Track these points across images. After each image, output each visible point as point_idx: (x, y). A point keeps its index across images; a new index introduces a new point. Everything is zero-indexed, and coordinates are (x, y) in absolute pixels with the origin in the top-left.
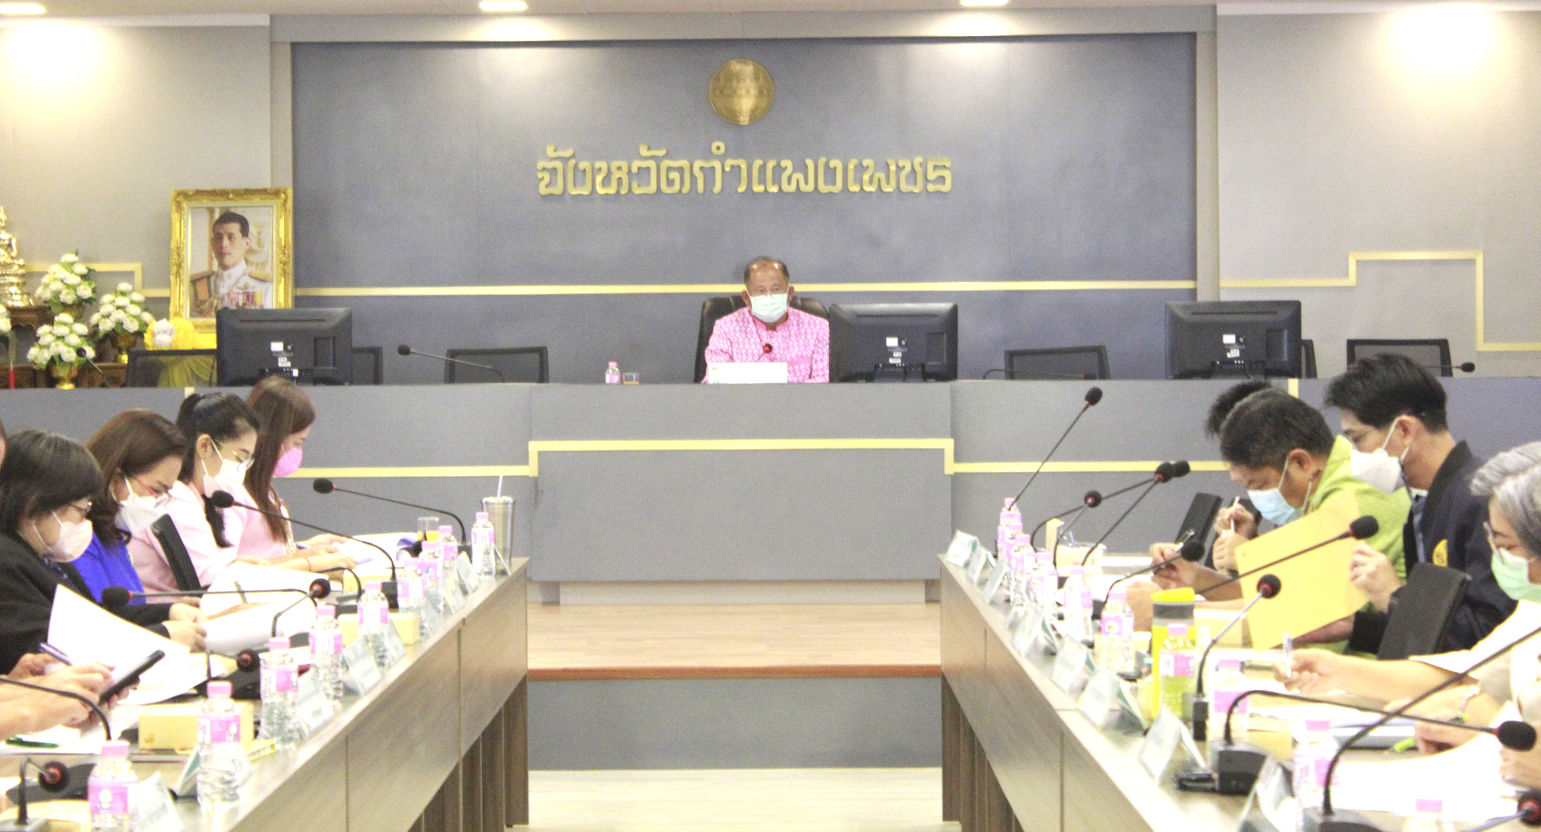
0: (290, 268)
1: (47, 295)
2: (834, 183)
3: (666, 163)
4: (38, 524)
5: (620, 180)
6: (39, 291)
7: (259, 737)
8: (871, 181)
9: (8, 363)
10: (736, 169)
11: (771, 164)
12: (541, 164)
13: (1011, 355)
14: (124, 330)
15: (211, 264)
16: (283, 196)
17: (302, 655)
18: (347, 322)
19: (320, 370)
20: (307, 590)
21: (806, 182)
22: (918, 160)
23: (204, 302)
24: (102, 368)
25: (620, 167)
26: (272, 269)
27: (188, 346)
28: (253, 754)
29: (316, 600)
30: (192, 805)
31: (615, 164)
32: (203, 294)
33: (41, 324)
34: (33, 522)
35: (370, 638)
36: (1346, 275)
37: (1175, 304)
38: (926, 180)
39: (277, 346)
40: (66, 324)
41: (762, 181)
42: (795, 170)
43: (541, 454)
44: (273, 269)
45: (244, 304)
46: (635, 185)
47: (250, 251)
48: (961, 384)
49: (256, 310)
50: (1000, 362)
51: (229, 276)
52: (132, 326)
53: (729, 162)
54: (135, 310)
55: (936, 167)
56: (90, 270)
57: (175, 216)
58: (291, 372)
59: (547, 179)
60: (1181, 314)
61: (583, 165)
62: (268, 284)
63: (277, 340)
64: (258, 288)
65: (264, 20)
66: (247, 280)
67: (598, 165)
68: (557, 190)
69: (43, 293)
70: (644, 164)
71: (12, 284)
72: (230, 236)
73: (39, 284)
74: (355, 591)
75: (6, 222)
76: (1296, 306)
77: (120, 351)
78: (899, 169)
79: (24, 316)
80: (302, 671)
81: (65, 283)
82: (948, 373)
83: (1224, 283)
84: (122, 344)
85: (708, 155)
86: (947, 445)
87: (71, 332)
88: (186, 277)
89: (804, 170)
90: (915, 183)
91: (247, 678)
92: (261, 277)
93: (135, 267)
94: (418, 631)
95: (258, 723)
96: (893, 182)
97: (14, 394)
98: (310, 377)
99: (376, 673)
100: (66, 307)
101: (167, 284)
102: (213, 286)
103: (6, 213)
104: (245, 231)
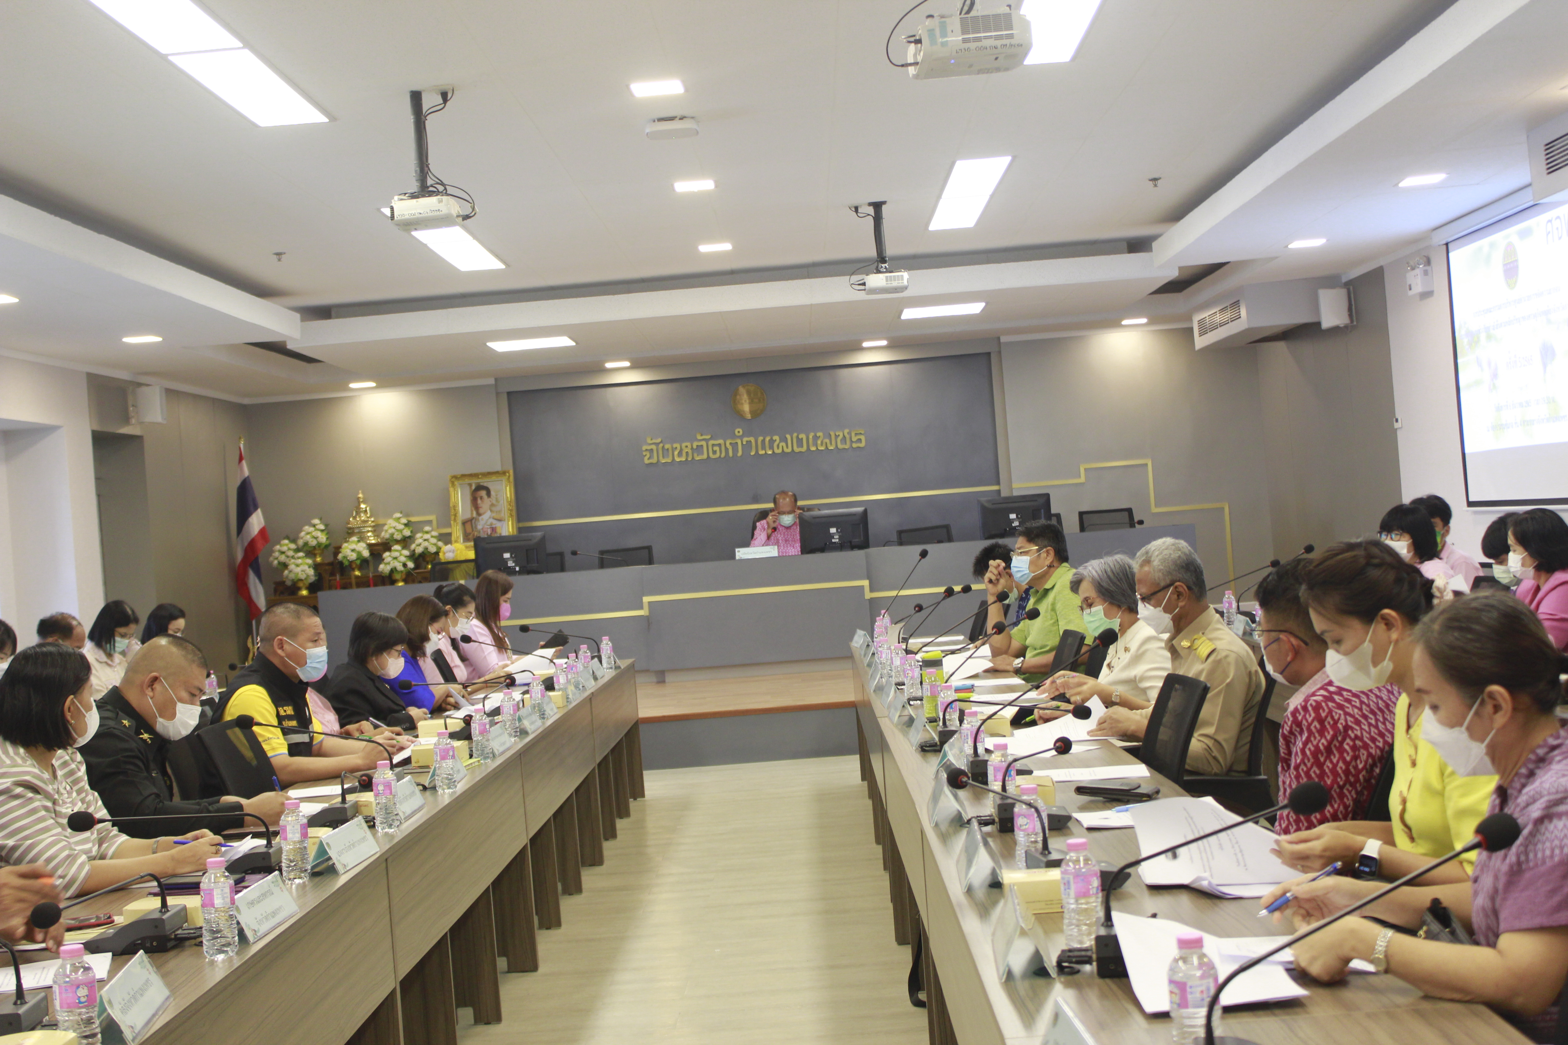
0: (514, 513)
1: (387, 536)
2: (802, 447)
3: (711, 442)
4: (377, 660)
5: (687, 452)
6: (383, 534)
8: (822, 444)
9: (368, 573)
10: (749, 442)
11: (768, 439)
12: (644, 448)
13: (900, 533)
14: (429, 552)
15: (472, 514)
16: (508, 474)
18: (543, 540)
19: (534, 565)
21: (787, 447)
22: (846, 431)
23: (470, 534)
24: (418, 573)
25: (687, 446)
27: (463, 558)
28: (468, 766)
30: (433, 791)
31: (684, 445)
32: (469, 529)
33: (385, 551)
34: (374, 658)
35: (536, 705)
36: (1080, 477)
37: (983, 499)
38: (852, 442)
39: (507, 555)
40: (397, 551)
41: (764, 448)
42: (781, 441)
43: (650, 603)
44: (505, 513)
45: (490, 534)
46: (695, 455)
47: (492, 505)
48: (872, 551)
49: (497, 538)
50: (895, 537)
51: (482, 519)
52: (433, 549)
53: (745, 439)
54: (434, 541)
55: (856, 434)
56: (409, 521)
57: (451, 489)
58: (515, 569)
59: (648, 456)
60: (986, 505)
61: (667, 446)
62: (503, 522)
63: (506, 552)
64: (498, 525)
65: (492, 381)
66: (491, 520)
67: (675, 445)
68: (654, 460)
69: (385, 535)
70: (700, 443)
71: (368, 531)
72: (481, 498)
73: (382, 531)
75: (363, 498)
76: (1047, 497)
77: (428, 563)
78: (837, 436)
79: (375, 548)
81: (396, 529)
82: (864, 545)
83: (1014, 486)
84: (428, 559)
85: (734, 436)
86: (865, 583)
87: (401, 555)
88: (459, 521)
89: (786, 441)
90: (846, 444)
92: (499, 518)
93: (432, 518)
94: (566, 701)
95: (471, 750)
96: (833, 442)
97: (372, 590)
98: (526, 570)
99: (539, 722)
100: (397, 542)
101: (450, 526)
102: (474, 525)
103: (363, 493)
104: (489, 494)
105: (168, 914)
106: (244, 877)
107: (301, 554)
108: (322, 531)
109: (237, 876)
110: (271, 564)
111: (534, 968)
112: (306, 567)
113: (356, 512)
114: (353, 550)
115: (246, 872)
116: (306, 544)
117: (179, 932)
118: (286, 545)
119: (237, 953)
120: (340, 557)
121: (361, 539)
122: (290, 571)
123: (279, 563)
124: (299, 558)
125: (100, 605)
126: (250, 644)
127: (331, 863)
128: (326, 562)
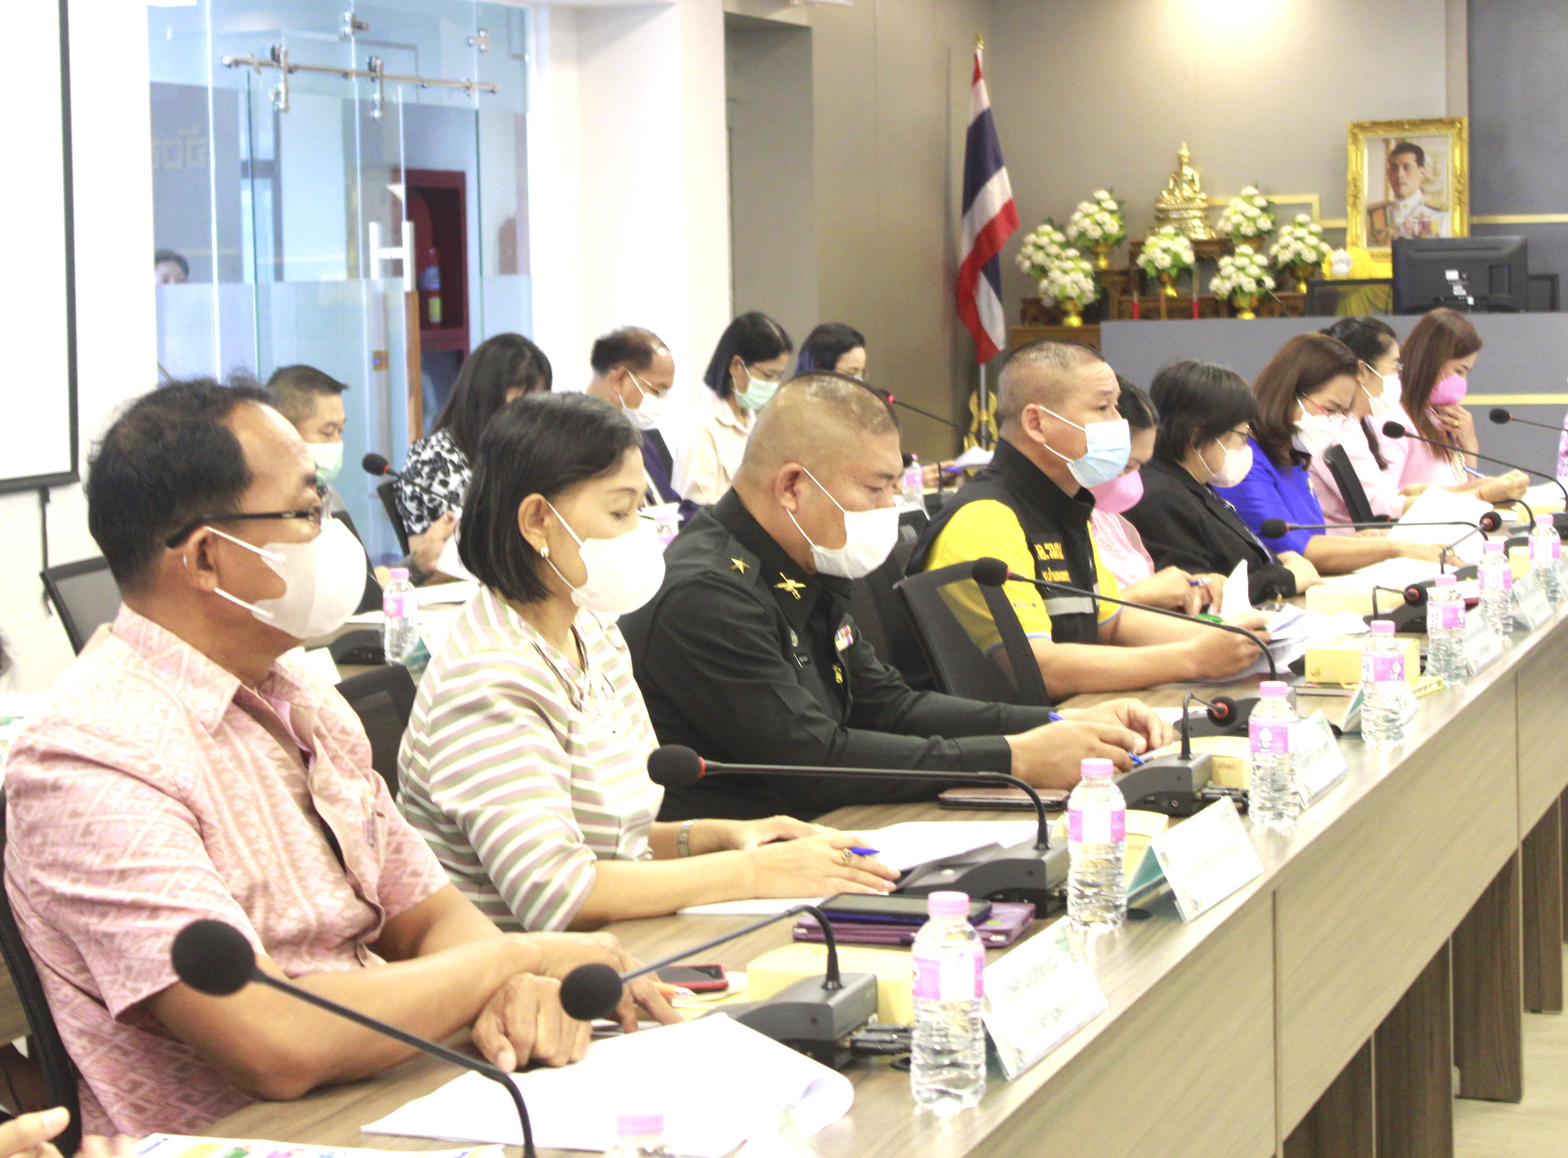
0: (1466, 198)
1: (1229, 227)
4: (1205, 453)
6: (1221, 224)
7: (1426, 672)
9: (1191, 293)
14: (1302, 261)
15: (1387, 194)
16: (1458, 125)
17: (1469, 588)
18: (1523, 249)
19: (1503, 296)
20: (1477, 523)
23: (1380, 231)
24: (1281, 298)
26: (1447, 199)
27: (1364, 275)
28: (1420, 690)
29: (1487, 533)
30: (1356, 741)
32: (1379, 223)
33: (1222, 256)
34: (1199, 451)
39: (1452, 275)
40: (1246, 255)
45: (1420, 233)
47: (1426, 180)
49: (1432, 241)
51: (1405, 207)
52: (1310, 256)
54: (1313, 241)
56: (1269, 202)
57: (1351, 148)
58: (1466, 300)
62: (1443, 213)
63: (1451, 268)
64: (1433, 217)
66: (1423, 209)
69: (1225, 226)
71: (1195, 217)
72: (1406, 167)
73: (1220, 217)
74: (1528, 522)
75: (1189, 158)
77: (1298, 280)
79: (1206, 248)
80: (1470, 605)
81: (1245, 216)
84: (1300, 274)
87: (1252, 263)
88: (1363, 206)
91: (1414, 612)
92: (1436, 206)
93: (1313, 199)
95: (1424, 658)
97: (1196, 324)
98: (1486, 305)
99: (1547, 609)
100: (1246, 239)
101: (1344, 214)
102: (1389, 215)
103: (1189, 149)
104: (1420, 161)
105: (841, 995)
106: (989, 910)
107: (1073, 252)
108: (1112, 212)
109: (979, 906)
110: (1017, 268)
111: (1513, 1095)
112: (1080, 277)
113: (1175, 181)
114: (1165, 251)
115: (992, 897)
116: (1082, 234)
117: (860, 1035)
118: (1047, 235)
119: (982, 1103)
120: (1141, 260)
121: (1181, 231)
122: (1052, 282)
123: (1033, 266)
124: (1068, 259)
125: (723, 321)
126: (973, 407)
127: (1163, 890)
128: (1117, 268)
